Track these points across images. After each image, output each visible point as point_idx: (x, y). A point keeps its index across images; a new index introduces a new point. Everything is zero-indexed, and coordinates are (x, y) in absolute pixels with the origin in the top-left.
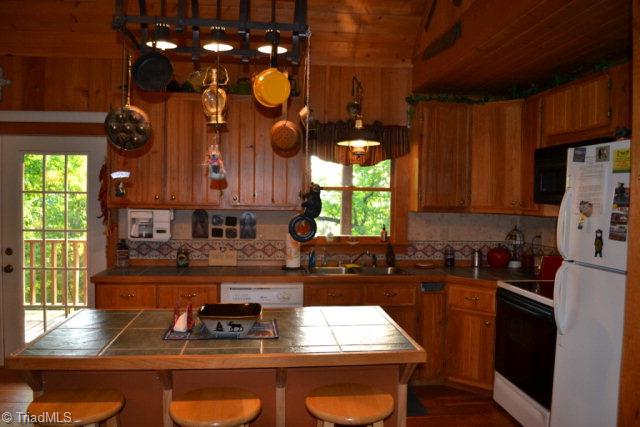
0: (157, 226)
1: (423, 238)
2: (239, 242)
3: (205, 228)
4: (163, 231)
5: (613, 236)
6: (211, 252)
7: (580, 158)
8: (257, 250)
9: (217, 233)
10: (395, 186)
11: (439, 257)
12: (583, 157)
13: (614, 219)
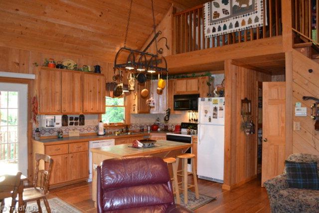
0: (57, 122)
1: (134, 122)
2: (79, 127)
3: (67, 122)
4: (58, 124)
5: (214, 117)
6: (70, 131)
7: (203, 100)
8: (85, 129)
9: (71, 124)
10: (126, 105)
11: (139, 128)
12: (204, 100)
13: (214, 114)
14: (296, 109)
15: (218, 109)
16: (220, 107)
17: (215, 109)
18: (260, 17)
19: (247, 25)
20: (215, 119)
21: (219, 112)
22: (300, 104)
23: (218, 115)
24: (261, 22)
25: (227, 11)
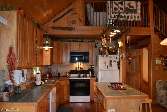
12: (103, 56)
13: (110, 64)
14: (156, 61)
15: (113, 61)
16: (114, 60)
17: (111, 61)
18: (140, 17)
19: (133, 19)
20: (111, 67)
21: (113, 63)
22: (158, 58)
23: (113, 65)
24: (140, 19)
25: (122, 8)
